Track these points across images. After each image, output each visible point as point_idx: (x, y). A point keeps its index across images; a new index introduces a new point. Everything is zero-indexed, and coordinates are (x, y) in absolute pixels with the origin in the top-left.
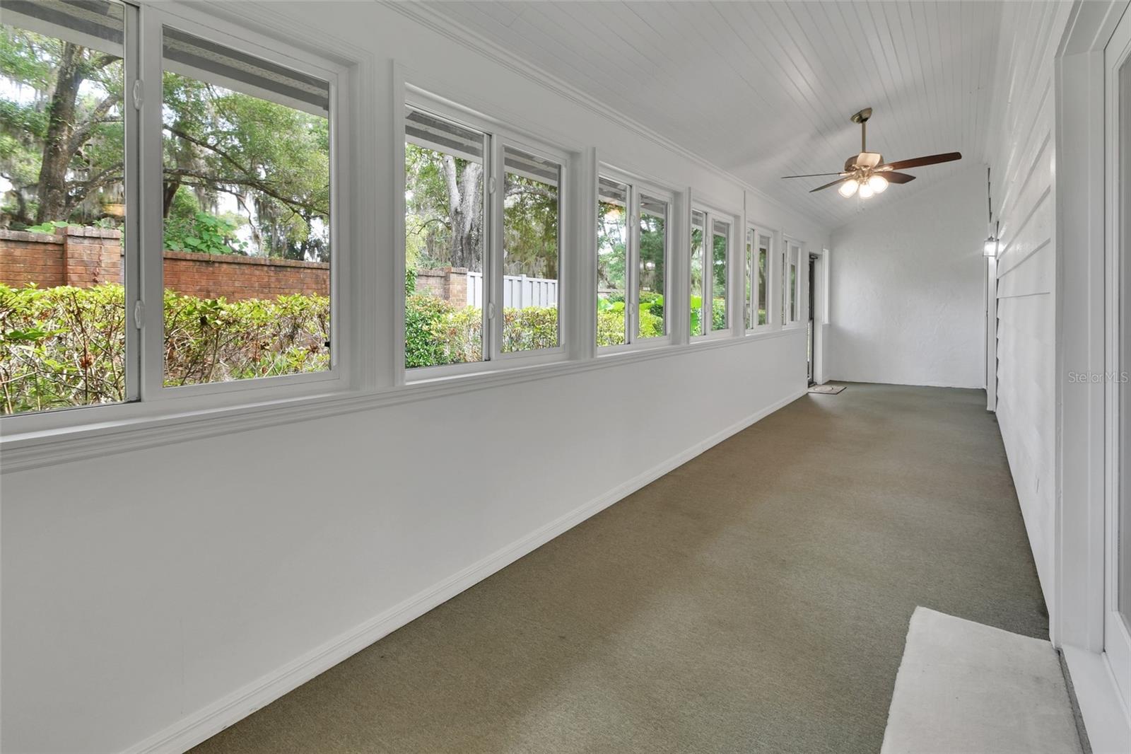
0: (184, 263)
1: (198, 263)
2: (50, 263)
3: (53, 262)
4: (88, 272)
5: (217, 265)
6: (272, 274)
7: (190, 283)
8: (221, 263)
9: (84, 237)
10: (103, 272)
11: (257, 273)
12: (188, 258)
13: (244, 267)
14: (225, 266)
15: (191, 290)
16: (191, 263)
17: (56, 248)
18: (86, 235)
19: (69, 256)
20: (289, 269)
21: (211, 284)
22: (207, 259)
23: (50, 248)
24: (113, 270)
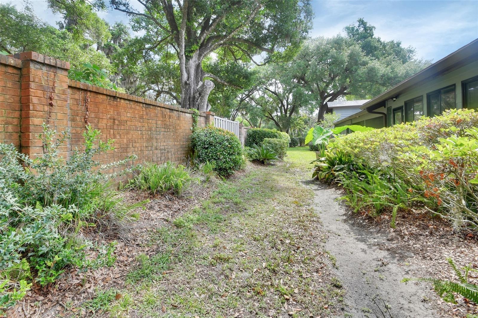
0: (101, 96)
1: (109, 97)
2: (9, 85)
3: (12, 85)
4: (46, 97)
5: (119, 100)
6: (144, 109)
7: (105, 112)
8: (121, 98)
9: (44, 64)
10: (56, 98)
11: (138, 107)
12: (105, 93)
13: (132, 103)
14: (122, 101)
15: (105, 118)
16: (105, 97)
17: (15, 71)
18: (46, 62)
19: (31, 79)
20: (151, 107)
21: (116, 114)
22: (114, 95)
23: (10, 70)
24: (63, 96)
